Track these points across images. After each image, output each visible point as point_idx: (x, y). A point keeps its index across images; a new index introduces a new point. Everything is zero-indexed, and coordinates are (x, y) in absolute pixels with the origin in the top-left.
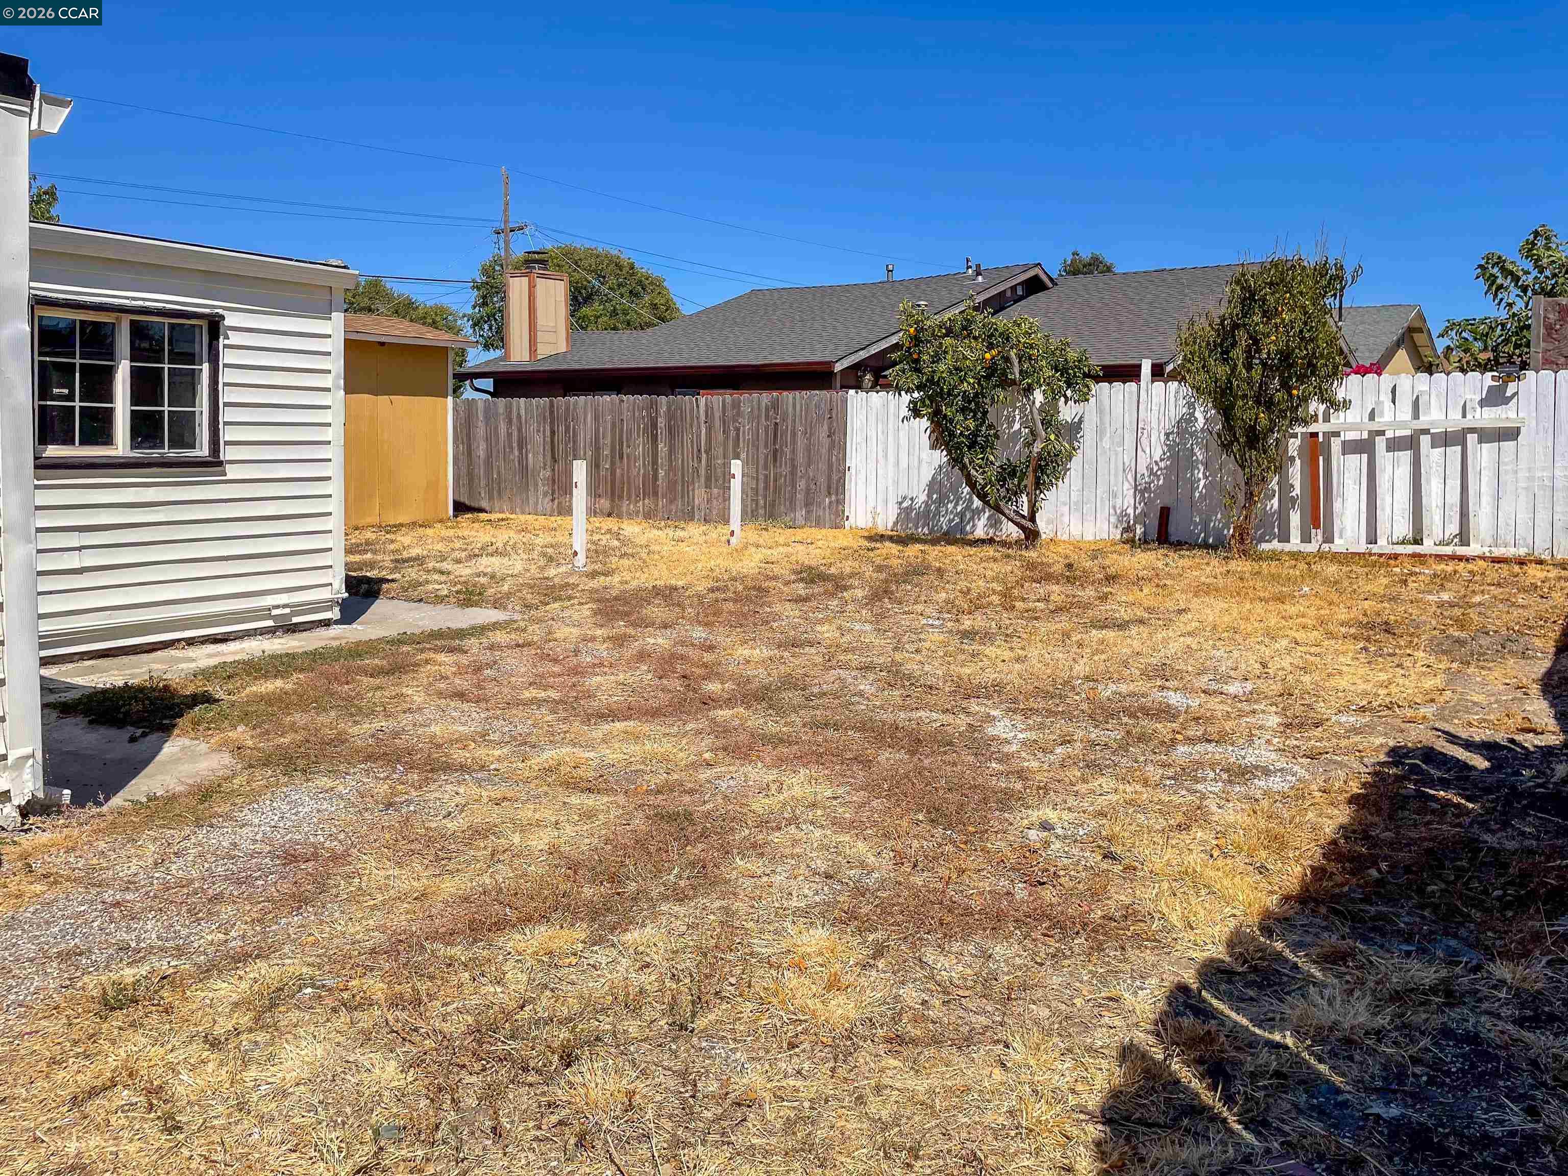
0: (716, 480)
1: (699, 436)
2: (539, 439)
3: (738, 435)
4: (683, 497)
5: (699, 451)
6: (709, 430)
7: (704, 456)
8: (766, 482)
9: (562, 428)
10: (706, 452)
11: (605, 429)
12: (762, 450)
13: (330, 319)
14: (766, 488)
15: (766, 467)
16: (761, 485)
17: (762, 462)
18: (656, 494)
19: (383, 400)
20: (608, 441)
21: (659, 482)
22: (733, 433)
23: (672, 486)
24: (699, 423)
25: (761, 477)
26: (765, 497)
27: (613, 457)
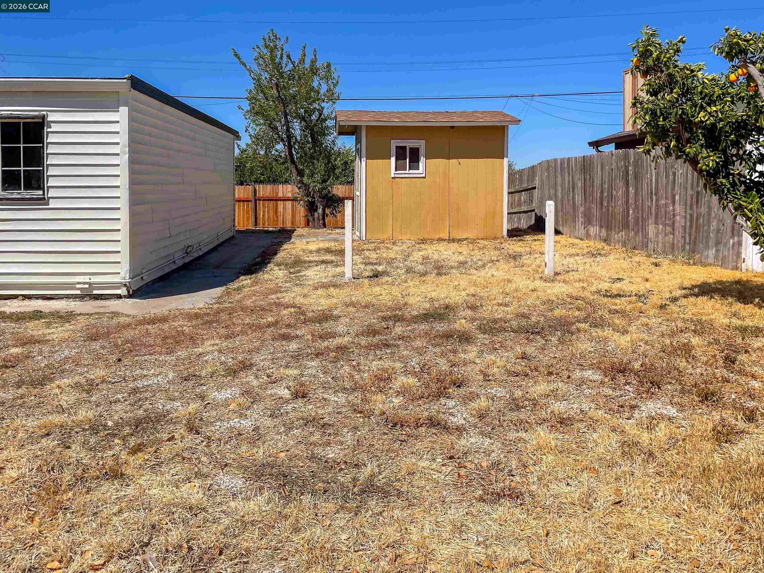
0: (661, 218)
1: (651, 180)
2: (579, 185)
3: (674, 179)
4: (642, 231)
5: (652, 193)
6: (657, 174)
7: (654, 197)
8: (691, 221)
9: (588, 177)
10: (655, 194)
11: (605, 176)
12: (690, 192)
13: (118, 111)
14: (691, 226)
15: (691, 208)
16: (688, 224)
17: (689, 202)
18: (628, 226)
19: (454, 161)
20: (606, 186)
21: (630, 218)
22: (671, 177)
23: (637, 220)
24: (651, 170)
25: (688, 217)
26: (690, 235)
27: (609, 198)
